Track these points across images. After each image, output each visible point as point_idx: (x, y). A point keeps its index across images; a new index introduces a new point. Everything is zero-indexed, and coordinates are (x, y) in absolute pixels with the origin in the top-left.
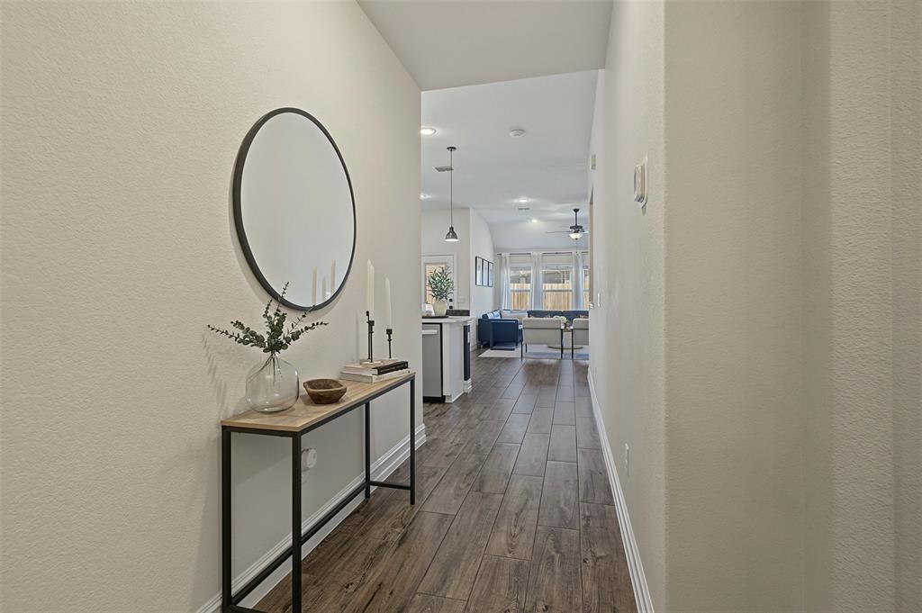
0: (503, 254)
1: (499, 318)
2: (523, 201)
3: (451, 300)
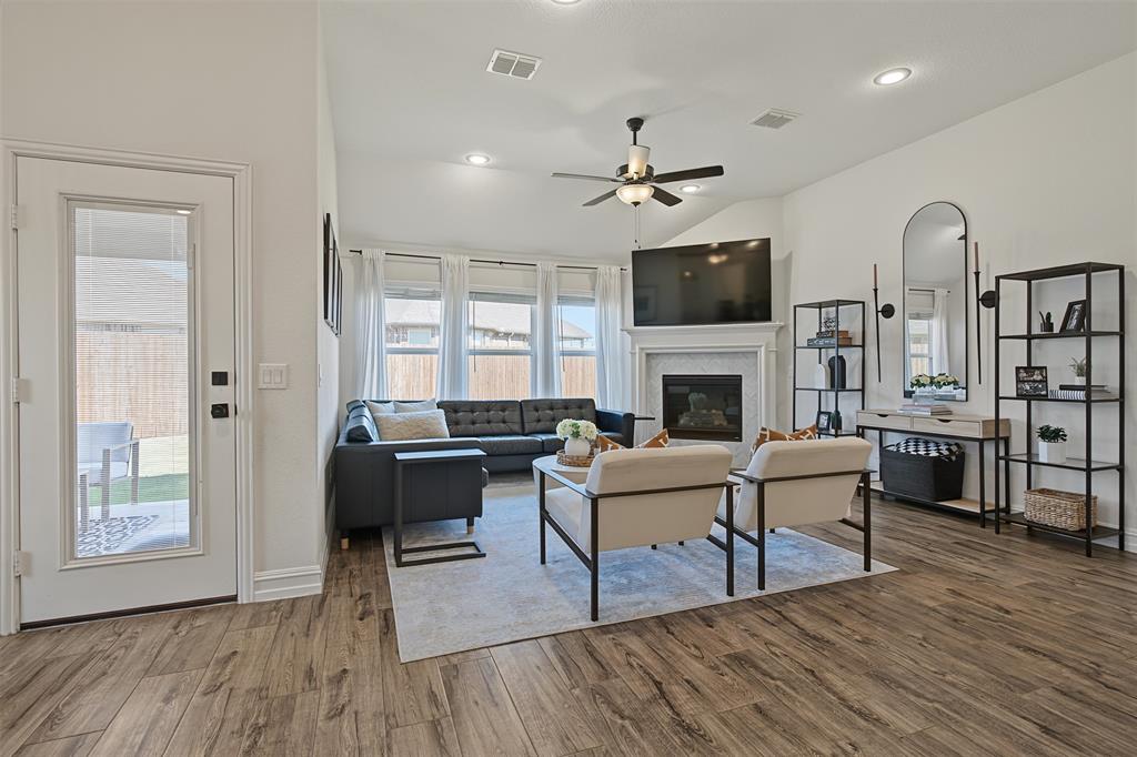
0: (367, 253)
3: (220, 379)
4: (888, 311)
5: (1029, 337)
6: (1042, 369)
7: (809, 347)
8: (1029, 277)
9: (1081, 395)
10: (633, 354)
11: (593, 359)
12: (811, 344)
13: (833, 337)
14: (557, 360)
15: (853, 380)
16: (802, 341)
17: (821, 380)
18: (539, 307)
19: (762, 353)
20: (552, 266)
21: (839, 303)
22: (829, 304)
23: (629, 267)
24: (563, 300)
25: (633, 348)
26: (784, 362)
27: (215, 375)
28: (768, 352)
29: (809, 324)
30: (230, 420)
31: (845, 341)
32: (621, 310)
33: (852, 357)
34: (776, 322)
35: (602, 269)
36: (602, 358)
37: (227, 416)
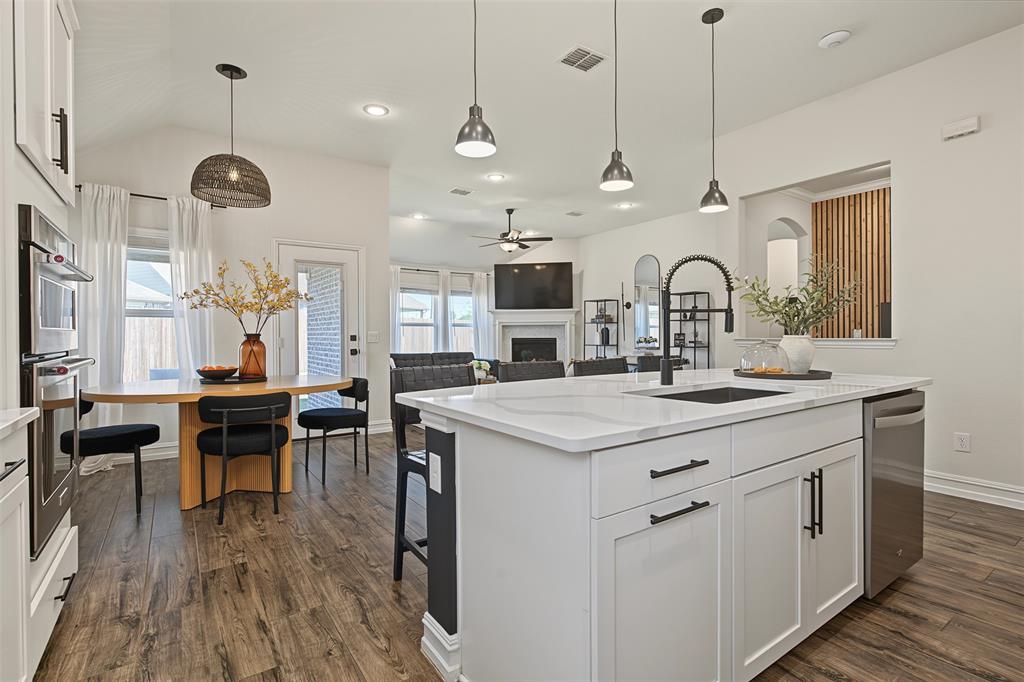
3: (353, 338)
4: (628, 306)
5: (681, 321)
6: (684, 334)
7: (592, 322)
8: (681, 294)
9: (693, 345)
10: (495, 326)
11: (472, 329)
12: (593, 321)
13: (603, 318)
14: (450, 328)
15: (612, 341)
16: (588, 320)
17: (598, 340)
18: (440, 298)
19: (568, 326)
20: (447, 272)
21: (605, 300)
22: (601, 301)
23: (492, 274)
24: (454, 293)
25: (494, 321)
26: (579, 330)
28: (571, 325)
29: (592, 311)
30: (358, 356)
31: (609, 320)
32: (486, 299)
33: (612, 328)
34: (575, 309)
35: (477, 274)
36: (477, 328)
37: (356, 354)
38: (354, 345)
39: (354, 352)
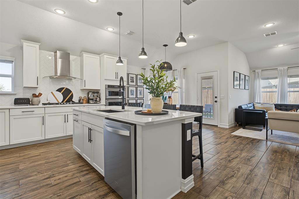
0: (256, 71)
1: (252, 108)
2: (269, 25)
3: (216, 97)
27: (215, 97)
30: (217, 103)
37: (217, 102)
38: (216, 99)
39: (216, 102)
